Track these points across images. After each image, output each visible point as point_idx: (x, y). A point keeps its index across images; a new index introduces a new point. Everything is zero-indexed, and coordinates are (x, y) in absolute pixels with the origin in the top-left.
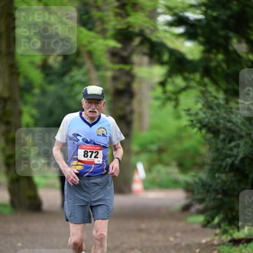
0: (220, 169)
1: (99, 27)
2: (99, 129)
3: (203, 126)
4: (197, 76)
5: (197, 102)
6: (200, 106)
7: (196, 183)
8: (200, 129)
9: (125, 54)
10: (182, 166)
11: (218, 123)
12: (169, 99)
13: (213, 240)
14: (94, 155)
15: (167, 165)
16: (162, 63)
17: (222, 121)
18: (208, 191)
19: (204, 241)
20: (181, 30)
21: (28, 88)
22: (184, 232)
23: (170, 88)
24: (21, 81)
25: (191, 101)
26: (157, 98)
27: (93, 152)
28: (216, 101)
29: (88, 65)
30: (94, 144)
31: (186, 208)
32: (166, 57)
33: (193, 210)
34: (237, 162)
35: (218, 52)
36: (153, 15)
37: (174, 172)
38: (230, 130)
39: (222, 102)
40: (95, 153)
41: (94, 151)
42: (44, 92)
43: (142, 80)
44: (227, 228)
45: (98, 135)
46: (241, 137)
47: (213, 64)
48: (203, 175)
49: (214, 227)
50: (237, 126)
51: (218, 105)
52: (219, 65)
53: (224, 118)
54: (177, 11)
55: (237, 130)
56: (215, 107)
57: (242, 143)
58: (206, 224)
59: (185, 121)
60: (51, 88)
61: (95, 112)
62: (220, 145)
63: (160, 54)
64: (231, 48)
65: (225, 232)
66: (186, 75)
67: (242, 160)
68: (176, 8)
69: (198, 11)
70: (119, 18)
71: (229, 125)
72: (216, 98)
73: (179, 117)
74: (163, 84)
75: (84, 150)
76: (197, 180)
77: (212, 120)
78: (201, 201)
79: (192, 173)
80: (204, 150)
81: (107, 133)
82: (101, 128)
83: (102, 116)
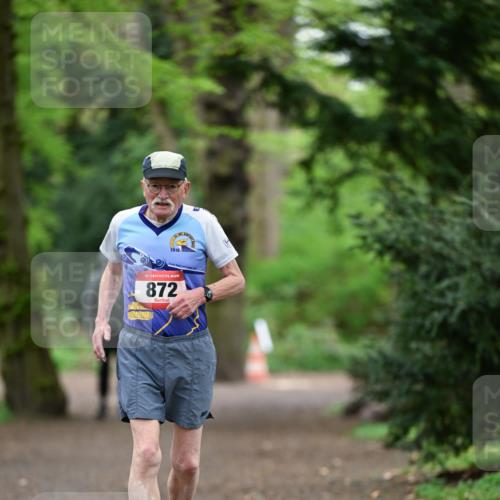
0: (420, 333)
1: (181, 55)
2: (176, 236)
3: (387, 247)
4: (374, 149)
5: (374, 201)
6: (379, 208)
7: (372, 360)
8: (381, 254)
9: (232, 105)
10: (345, 328)
11: (415, 242)
12: (319, 195)
13: (406, 473)
14: (168, 290)
15: (314, 324)
16: (304, 124)
17: (423, 239)
18: (396, 377)
19: (387, 475)
20: (342, 58)
21: (40, 172)
22: (349, 457)
23: (320, 172)
24: (27, 159)
25: (362, 198)
26: (295, 193)
27: (164, 285)
28: (411, 199)
29: (160, 128)
30: (166, 268)
31: (353, 411)
32: (312, 112)
33: (367, 413)
34: (453, 319)
35: (416, 102)
36: (288, 28)
37: (329, 339)
38: (439, 256)
39: (424, 200)
40: (170, 286)
41: (168, 283)
42: (71, 181)
43: (265, 157)
44: (434, 449)
45: (173, 250)
46: (461, 270)
47: (406, 126)
48: (386, 345)
49: (408, 448)
50: (454, 249)
51: (417, 207)
52: (417, 129)
53: (428, 233)
54: (334, 21)
55: (454, 255)
56: (410, 211)
57: (462, 280)
58: (393, 442)
59: (350, 238)
60: (86, 173)
61: (168, 204)
62: (420, 286)
63: (301, 105)
64: (441, 94)
65: (430, 457)
66: (353, 146)
67: (464, 315)
68: (333, 14)
69: (377, 21)
70: (220, 35)
71: (437, 246)
72: (411, 192)
73: (338, 230)
74: (307, 164)
75: (147, 282)
76: (374, 354)
77: (404, 235)
78: (382, 396)
79: (365, 341)
80: (387, 295)
81: (193, 243)
82: (180, 234)
83: (184, 211)
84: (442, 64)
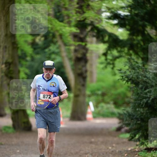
0: (139, 106)
1: (66, 21)
3: (129, 79)
4: (126, 50)
5: (125, 65)
6: (127, 67)
8: (127, 81)
9: (82, 36)
10: (116, 104)
11: (138, 78)
12: (109, 64)
13: (135, 148)
14: (48, 97)
15: (108, 103)
16: (104, 42)
17: (140, 77)
18: (132, 119)
19: (129, 149)
20: (116, 22)
21: (23, 56)
22: (118, 144)
23: (109, 57)
24: (19, 52)
25: (122, 64)
26: (102, 63)
28: (137, 65)
29: (60, 43)
30: (49, 91)
31: (119, 129)
32: (106, 38)
33: (123, 130)
34: (149, 101)
35: (138, 36)
36: (99, 12)
37: (111, 107)
38: (145, 82)
39: (141, 65)
40: (49, 96)
42: (33, 59)
43: (92, 51)
44: (144, 141)
45: (51, 86)
46: (152, 86)
47: (135, 42)
48: (129, 109)
49: (136, 141)
50: (150, 80)
51: (138, 67)
52: (139, 43)
53: (142, 75)
54: (113, 10)
55: (150, 82)
56: (136, 68)
57: (152, 90)
58: (131, 139)
59: (118, 77)
60: (38, 57)
61: (50, 74)
62: (140, 91)
63: (103, 37)
64: (146, 32)
65: (142, 144)
66: (119, 49)
67: (153, 100)
68: (113, 8)
69: (126, 11)
70: (78, 14)
71: (145, 79)
72: (137, 63)
73: (115, 74)
74: (105, 54)
75: (43, 94)
76: (125, 112)
77: (135, 76)
78: (128, 125)
79: (122, 108)
80: (129, 94)
81: (56, 85)
82: (53, 82)
83: (54, 76)
84: (147, 23)
